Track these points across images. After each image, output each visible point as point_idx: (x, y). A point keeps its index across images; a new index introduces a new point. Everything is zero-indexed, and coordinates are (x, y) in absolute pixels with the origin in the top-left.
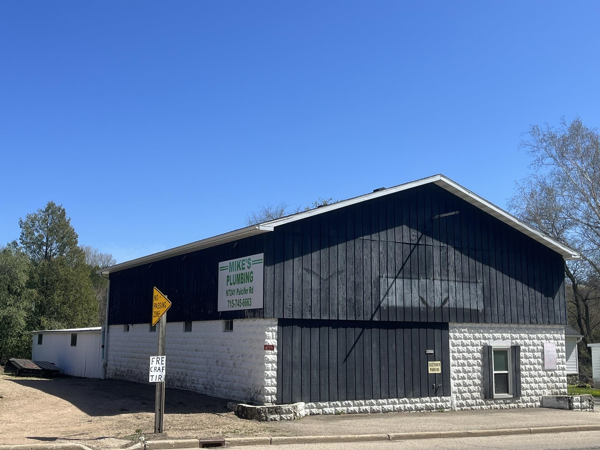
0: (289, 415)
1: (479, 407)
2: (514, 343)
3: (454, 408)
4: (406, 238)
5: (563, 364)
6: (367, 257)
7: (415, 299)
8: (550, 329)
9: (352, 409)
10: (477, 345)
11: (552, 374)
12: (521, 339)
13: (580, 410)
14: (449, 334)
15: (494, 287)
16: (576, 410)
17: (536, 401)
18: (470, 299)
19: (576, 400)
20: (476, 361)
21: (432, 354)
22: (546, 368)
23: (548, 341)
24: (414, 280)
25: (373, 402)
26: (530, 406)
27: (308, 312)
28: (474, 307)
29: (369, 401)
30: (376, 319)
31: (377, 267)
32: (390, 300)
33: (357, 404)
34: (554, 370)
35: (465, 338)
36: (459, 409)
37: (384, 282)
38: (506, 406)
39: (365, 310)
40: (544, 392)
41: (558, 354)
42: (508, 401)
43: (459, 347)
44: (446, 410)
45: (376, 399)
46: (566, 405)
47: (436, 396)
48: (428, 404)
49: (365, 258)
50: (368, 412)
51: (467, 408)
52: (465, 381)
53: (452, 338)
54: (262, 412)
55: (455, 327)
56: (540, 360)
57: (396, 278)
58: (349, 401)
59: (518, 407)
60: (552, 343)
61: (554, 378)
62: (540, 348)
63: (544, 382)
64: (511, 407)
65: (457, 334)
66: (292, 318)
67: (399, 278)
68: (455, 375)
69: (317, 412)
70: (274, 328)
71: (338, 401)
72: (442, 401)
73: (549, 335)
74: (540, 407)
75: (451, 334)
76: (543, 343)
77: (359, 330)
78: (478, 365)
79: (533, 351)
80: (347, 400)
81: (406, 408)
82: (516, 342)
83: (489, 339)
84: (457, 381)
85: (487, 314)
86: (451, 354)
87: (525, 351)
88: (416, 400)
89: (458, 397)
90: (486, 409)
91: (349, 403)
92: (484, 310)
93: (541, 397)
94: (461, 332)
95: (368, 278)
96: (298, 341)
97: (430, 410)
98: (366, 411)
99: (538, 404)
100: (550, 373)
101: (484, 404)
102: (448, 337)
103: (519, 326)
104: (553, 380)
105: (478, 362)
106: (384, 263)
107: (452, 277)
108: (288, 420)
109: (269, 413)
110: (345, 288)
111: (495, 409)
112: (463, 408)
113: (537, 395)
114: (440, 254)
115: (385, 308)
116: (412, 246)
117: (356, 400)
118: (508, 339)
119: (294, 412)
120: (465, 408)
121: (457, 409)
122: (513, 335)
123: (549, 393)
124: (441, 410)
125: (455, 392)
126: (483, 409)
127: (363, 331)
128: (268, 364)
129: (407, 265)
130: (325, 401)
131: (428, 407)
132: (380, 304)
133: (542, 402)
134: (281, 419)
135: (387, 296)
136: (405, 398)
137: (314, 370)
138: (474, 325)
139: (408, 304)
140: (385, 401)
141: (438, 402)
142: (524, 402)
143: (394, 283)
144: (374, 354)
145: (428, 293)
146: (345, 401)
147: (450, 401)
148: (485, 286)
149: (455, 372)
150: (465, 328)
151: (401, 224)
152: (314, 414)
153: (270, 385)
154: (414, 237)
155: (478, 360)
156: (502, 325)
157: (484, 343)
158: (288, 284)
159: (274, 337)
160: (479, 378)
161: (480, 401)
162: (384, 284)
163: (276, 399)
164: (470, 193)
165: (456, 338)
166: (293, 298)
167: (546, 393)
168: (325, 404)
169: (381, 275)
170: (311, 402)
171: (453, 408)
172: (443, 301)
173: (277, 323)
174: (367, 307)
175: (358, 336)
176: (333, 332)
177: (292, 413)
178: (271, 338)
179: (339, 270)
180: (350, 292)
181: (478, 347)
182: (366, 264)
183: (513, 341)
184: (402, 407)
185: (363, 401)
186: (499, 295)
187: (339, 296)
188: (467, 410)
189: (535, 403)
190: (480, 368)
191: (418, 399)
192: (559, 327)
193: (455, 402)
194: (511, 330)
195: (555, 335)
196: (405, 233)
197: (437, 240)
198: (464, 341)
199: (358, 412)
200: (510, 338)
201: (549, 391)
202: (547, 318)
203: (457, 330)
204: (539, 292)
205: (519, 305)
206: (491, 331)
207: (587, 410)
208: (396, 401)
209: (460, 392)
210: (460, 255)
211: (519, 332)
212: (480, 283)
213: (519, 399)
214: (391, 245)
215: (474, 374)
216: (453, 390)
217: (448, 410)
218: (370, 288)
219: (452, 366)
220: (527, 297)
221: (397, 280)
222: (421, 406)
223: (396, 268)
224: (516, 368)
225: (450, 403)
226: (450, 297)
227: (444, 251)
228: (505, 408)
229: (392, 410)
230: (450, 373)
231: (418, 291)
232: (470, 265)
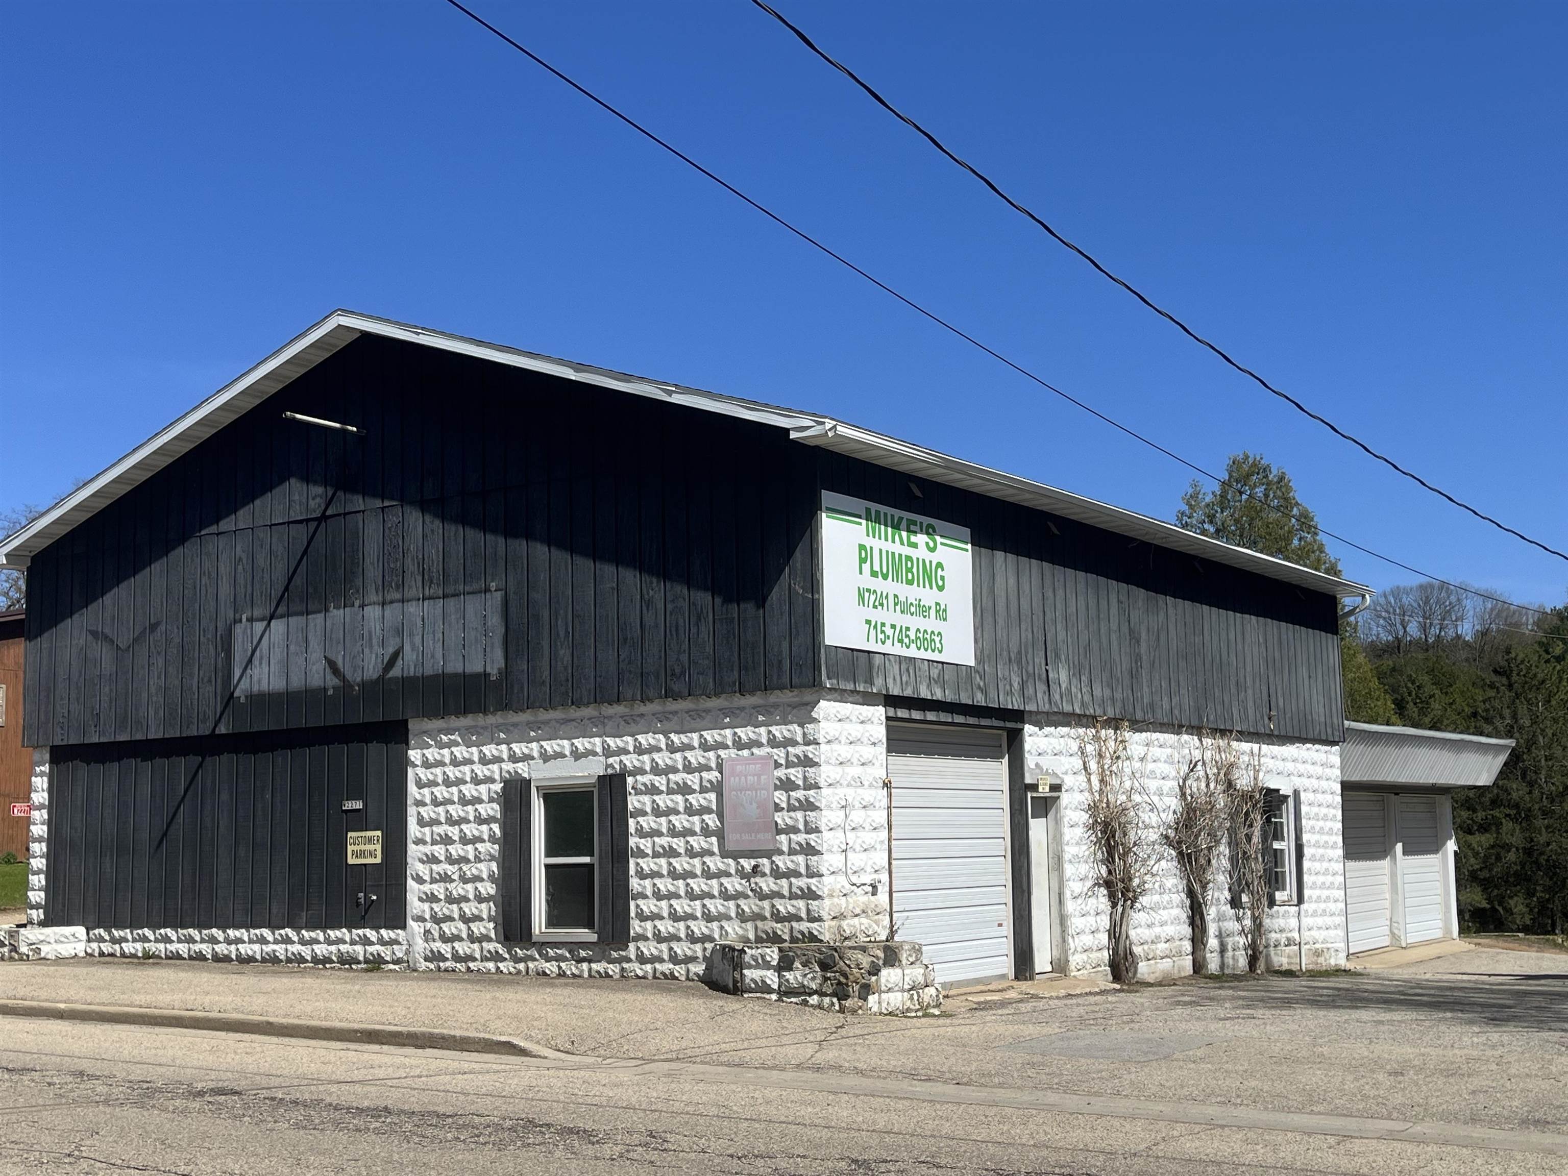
1: (491, 965)
2: (611, 766)
3: (415, 964)
4: (299, 508)
5: (808, 833)
6: (209, 578)
7: (314, 667)
8: (755, 708)
9: (174, 947)
10: (491, 780)
11: (757, 867)
12: (640, 750)
13: (774, 997)
14: (409, 752)
15: (539, 595)
16: (759, 995)
17: (691, 959)
18: (464, 645)
19: (756, 960)
20: (484, 828)
21: (358, 810)
22: (730, 846)
23: (746, 753)
24: (315, 616)
26: (663, 974)
27: (92, 728)
28: (475, 667)
29: (207, 932)
30: (222, 729)
31: (229, 599)
32: (255, 678)
33: (184, 938)
34: (768, 854)
35: (455, 763)
36: (432, 966)
37: (244, 634)
38: (577, 968)
39: (200, 710)
40: (721, 928)
41: (789, 797)
42: (583, 953)
43: (435, 790)
44: (391, 966)
45: (223, 927)
47: (364, 928)
48: (344, 948)
49: (203, 583)
50: (205, 958)
51: (454, 965)
52: (451, 886)
53: (418, 763)
55: (425, 732)
56: (712, 821)
57: (272, 618)
58: (167, 930)
59: (623, 976)
60: (761, 758)
61: (766, 884)
62: (714, 775)
63: (725, 896)
64: (593, 973)
65: (432, 754)
66: (65, 743)
67: (278, 618)
68: (423, 870)
70: (43, 768)
71: (147, 927)
72: (381, 942)
73: (750, 729)
74: (701, 979)
75: (414, 755)
76: (722, 760)
77: (193, 761)
78: (493, 839)
79: (685, 790)
80: (164, 927)
81: (289, 954)
82: (620, 762)
83: (527, 758)
84: (427, 888)
85: (513, 684)
86: (412, 811)
87: (653, 790)
88: (313, 934)
89: (429, 931)
90: (510, 973)
91: (166, 934)
92: (506, 672)
93: (709, 946)
94: (441, 746)
95: (208, 630)
96: (80, 794)
97: (350, 965)
98: (200, 957)
99: (698, 968)
100: (747, 864)
101: (507, 956)
102: (404, 763)
103: (631, 708)
104: (761, 889)
105: (490, 829)
106: (246, 587)
107: (414, 588)
110: (161, 661)
111: (538, 974)
112: (441, 964)
113: (693, 939)
114: (384, 530)
115: (242, 700)
116: (313, 527)
117: (180, 927)
118: (595, 754)
119: (10, 944)
120: (448, 964)
121: (422, 965)
122: (610, 741)
123: (740, 932)
124: (375, 964)
125: (420, 919)
126: (501, 972)
127: (200, 766)
128: (34, 845)
129: (299, 580)
130: (123, 927)
131: (342, 954)
132: (232, 693)
133: (710, 964)
135: (251, 666)
136: (287, 929)
138: (481, 719)
139: (297, 682)
140: (242, 933)
141: (371, 943)
142: (641, 959)
143: (269, 632)
145: (348, 644)
146: (159, 927)
147: (405, 942)
148: (511, 597)
149: (421, 861)
151: (286, 475)
153: (38, 888)
154: (318, 500)
155: (491, 825)
156: (573, 712)
157: (509, 772)
158: (61, 670)
159: (45, 786)
160: (491, 878)
161: (491, 946)
162: (244, 639)
163: (43, 917)
166: (68, 699)
167: (727, 934)
168: (122, 934)
169: (238, 616)
170: (99, 927)
171: (410, 963)
172: (385, 662)
173: (47, 756)
174: (204, 703)
175: (191, 776)
176: (144, 769)
177: (6, 945)
178: (40, 789)
179: (152, 621)
180: (170, 671)
181: (492, 786)
182: (206, 596)
183: (611, 760)
184: (280, 950)
185: (196, 932)
186: (557, 619)
187: (151, 683)
188: (454, 971)
189: (686, 964)
190: (496, 847)
191: (318, 931)
192: (793, 697)
193: (420, 946)
194: (603, 727)
195: (773, 729)
196: (296, 497)
197: (374, 495)
198: (452, 772)
199: (186, 956)
200: (599, 750)
201: (743, 925)
202: (732, 670)
203: (430, 742)
204: (706, 589)
205: (625, 639)
206: (532, 734)
207: (805, 1003)
208: (265, 935)
209: (437, 920)
210: (438, 523)
211: (633, 727)
212: (496, 590)
213: (624, 948)
214: (261, 535)
215: (478, 865)
216: (415, 911)
217: (397, 967)
218: (213, 655)
219: (414, 842)
220: (656, 609)
221: (273, 622)
222: (325, 952)
223: (273, 591)
224: (615, 848)
225: (404, 948)
226: (407, 647)
227: (393, 519)
228: (574, 976)
229: (258, 957)
230: (406, 864)
231: (323, 643)
232: (469, 546)
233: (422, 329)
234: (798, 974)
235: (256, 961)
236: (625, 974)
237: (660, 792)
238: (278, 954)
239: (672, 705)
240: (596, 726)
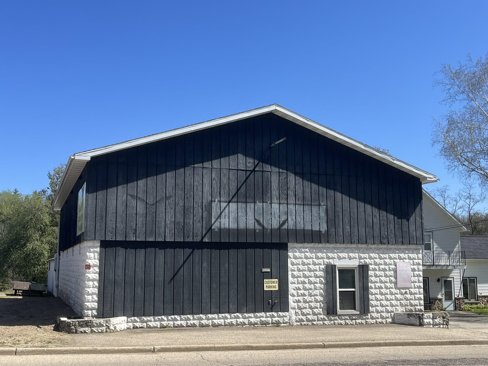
0: (101, 328)
1: (321, 322)
2: (362, 262)
3: (293, 323)
4: (242, 165)
5: (419, 283)
6: (198, 183)
7: (250, 222)
8: (404, 249)
9: (179, 323)
10: (320, 264)
11: (406, 292)
12: (370, 258)
13: (432, 326)
14: (288, 253)
15: (339, 209)
16: (427, 326)
17: (388, 318)
18: (312, 221)
19: (427, 317)
20: (318, 279)
21: (268, 272)
22: (399, 286)
23: (402, 261)
24: (250, 204)
25: (202, 317)
26: (379, 322)
27: (132, 234)
28: (316, 228)
29: (197, 316)
30: (206, 240)
31: (209, 192)
32: (222, 223)
33: (184, 319)
34: (408, 288)
35: (306, 258)
36: (299, 324)
37: (216, 206)
38: (352, 322)
39: (194, 232)
40: (396, 309)
41: (414, 273)
42: (354, 317)
43: (299, 266)
44: (283, 325)
45: (206, 314)
46: (417, 321)
47: (272, 312)
48: (263, 319)
49: (195, 184)
50: (196, 326)
51: (307, 323)
52: (306, 298)
53: (292, 257)
54: (71, 325)
55: (295, 247)
56: (393, 279)
57: (229, 202)
58: (175, 316)
59: (366, 323)
60: (407, 262)
61: (408, 296)
62: (393, 267)
63: (397, 300)
64: (357, 323)
65: (297, 254)
66: (114, 240)
67: (233, 202)
68: (295, 292)
69: (141, 326)
70: (96, 250)
71: (164, 315)
72: (279, 316)
73: (403, 254)
74: (391, 323)
75: (290, 254)
76: (396, 263)
77: (188, 251)
78: (321, 283)
79: (384, 270)
80: (173, 315)
81: (238, 322)
82: (364, 261)
83: (333, 258)
84: (296, 298)
85: (330, 235)
86: (290, 273)
87: (375, 270)
88: (250, 315)
89: (298, 312)
90: (329, 325)
91: (175, 318)
92: (328, 231)
93: (393, 314)
94: (301, 252)
95: (198, 202)
96: (121, 261)
97: (265, 325)
98: (194, 326)
99: (390, 320)
100: (403, 291)
101: (327, 319)
102: (287, 257)
103: (368, 246)
104: (407, 298)
105: (320, 280)
106: (217, 189)
107: (291, 200)
108: (99, 332)
109: (79, 326)
110: (173, 212)
111: (339, 324)
112: (302, 323)
113: (388, 312)
114: (279, 179)
115: (216, 230)
116: (248, 173)
117: (183, 314)
118: (356, 258)
119: (106, 325)
120: (305, 323)
121: (295, 324)
122: (361, 255)
123: (402, 310)
124: (277, 324)
125: (294, 308)
126: (326, 324)
127: (192, 252)
128: (89, 282)
129: (243, 190)
130: (149, 316)
131: (263, 321)
132: (211, 227)
133: (393, 318)
134: (92, 331)
135: (219, 218)
136: (237, 314)
137: (138, 287)
138: (317, 245)
139: (242, 226)
140: (215, 316)
141: (275, 317)
142: (372, 318)
143: (228, 206)
144: (204, 273)
145: (264, 215)
146: (171, 315)
147: (288, 316)
148: (329, 208)
149: (294, 290)
150: (306, 248)
151: (235, 152)
152: (137, 328)
153: (91, 301)
154: (251, 164)
155: (321, 278)
156: (349, 245)
157: (327, 262)
158: (111, 209)
159: (96, 257)
160: (321, 295)
161: (322, 316)
162: (216, 208)
163: (96, 313)
164: (308, 121)
165: (295, 258)
166: (116, 221)
167: (398, 310)
168: (149, 318)
169: (213, 199)
170: (134, 316)
171: (291, 323)
172: (281, 223)
173: (99, 244)
174: (196, 229)
175: (187, 256)
176: (161, 253)
177: (104, 326)
178: (93, 258)
179: (167, 195)
180: (178, 215)
181: (320, 266)
182: (197, 189)
183: (361, 261)
184: (234, 321)
185: (191, 316)
186: (345, 217)
187: (167, 219)
188: (308, 325)
189: (386, 319)
190: (322, 285)
191: (252, 314)
192: (415, 247)
193: (294, 317)
194: (359, 250)
195: (409, 255)
196: (241, 161)
197: (276, 166)
198: (305, 261)
199: (185, 326)
200: (357, 257)
201: (402, 308)
202: (400, 238)
203: (297, 250)
204: (392, 214)
205: (368, 226)
206: (336, 251)
207: (440, 327)
208: (227, 316)
209: (300, 308)
210: (301, 180)
211: (368, 251)
212: (323, 205)
213: (367, 315)
214: (225, 172)
215: (316, 291)
216: (292, 306)
217: (285, 325)
218: (201, 212)
219: (291, 283)
220: (377, 218)
221: (230, 204)
222: (255, 321)
223: (230, 192)
224: (364, 286)
225: (288, 318)
226: (289, 219)
227: (283, 177)
228: (351, 324)
229: (223, 324)
230: (288, 290)
231: (254, 214)
232: (313, 190)
233: (310, 120)
234: (438, 320)
235: (222, 325)
236: (367, 323)
237: (376, 270)
238: (233, 323)
239: (381, 246)
240: (357, 250)
